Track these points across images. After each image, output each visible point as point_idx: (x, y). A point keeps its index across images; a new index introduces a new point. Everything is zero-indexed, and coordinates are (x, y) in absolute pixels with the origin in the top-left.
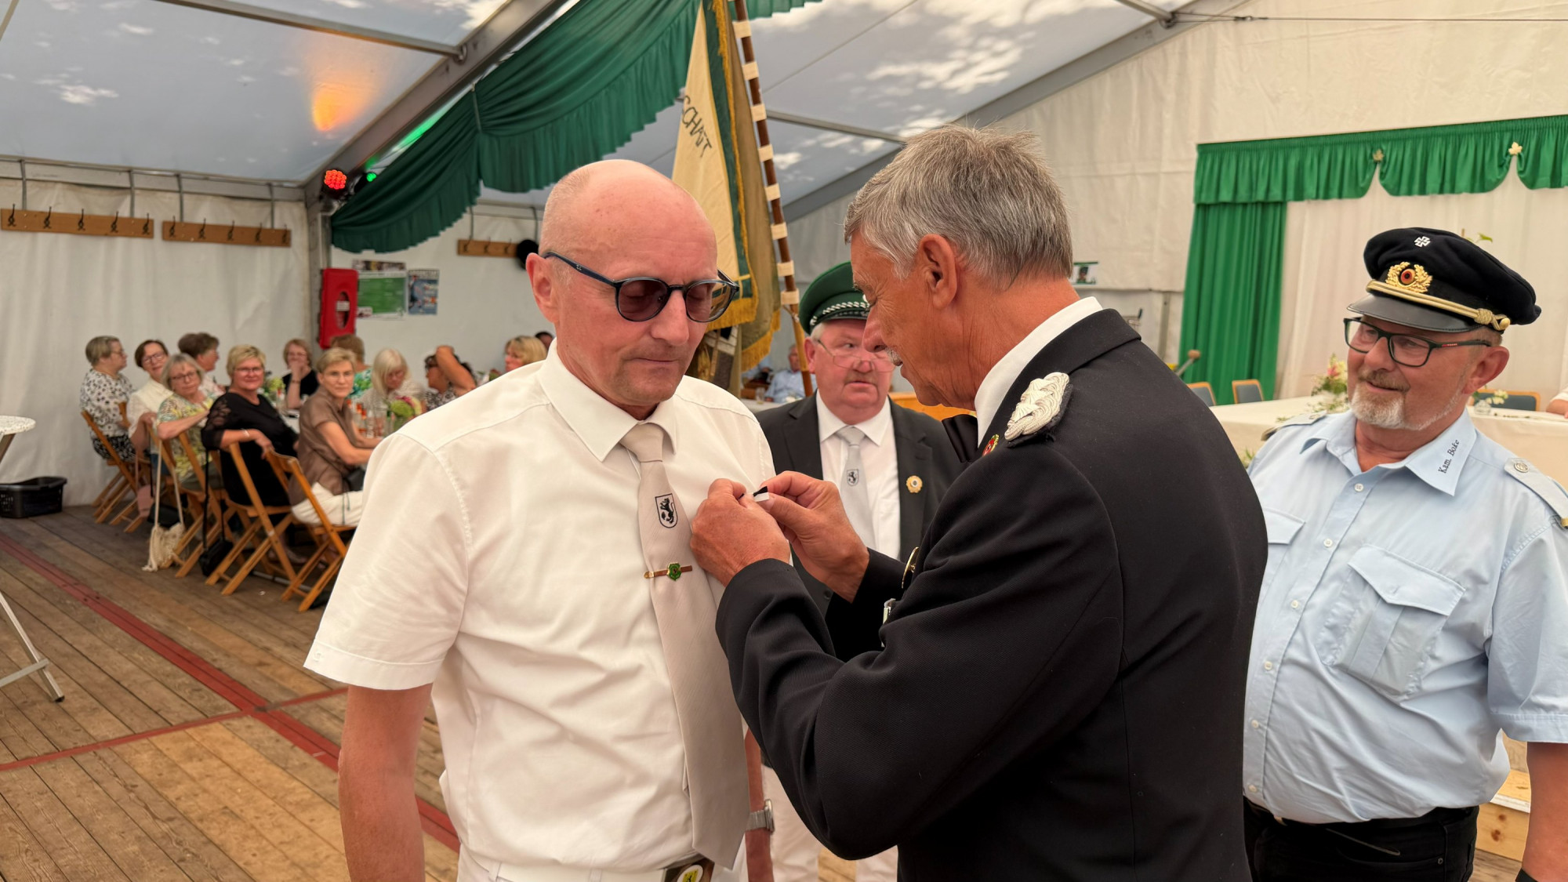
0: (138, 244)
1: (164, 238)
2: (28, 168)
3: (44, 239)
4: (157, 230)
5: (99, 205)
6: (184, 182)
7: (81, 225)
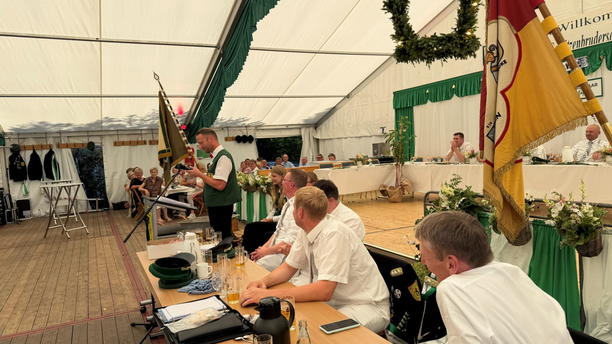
0: (144, 146)
1: (149, 144)
2: (119, 132)
3: (122, 148)
4: (148, 143)
5: (134, 138)
6: (153, 131)
7: (130, 143)
